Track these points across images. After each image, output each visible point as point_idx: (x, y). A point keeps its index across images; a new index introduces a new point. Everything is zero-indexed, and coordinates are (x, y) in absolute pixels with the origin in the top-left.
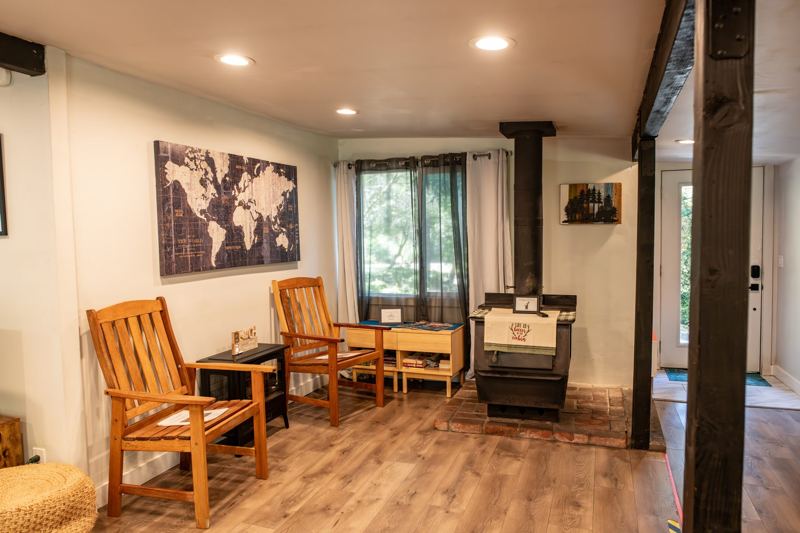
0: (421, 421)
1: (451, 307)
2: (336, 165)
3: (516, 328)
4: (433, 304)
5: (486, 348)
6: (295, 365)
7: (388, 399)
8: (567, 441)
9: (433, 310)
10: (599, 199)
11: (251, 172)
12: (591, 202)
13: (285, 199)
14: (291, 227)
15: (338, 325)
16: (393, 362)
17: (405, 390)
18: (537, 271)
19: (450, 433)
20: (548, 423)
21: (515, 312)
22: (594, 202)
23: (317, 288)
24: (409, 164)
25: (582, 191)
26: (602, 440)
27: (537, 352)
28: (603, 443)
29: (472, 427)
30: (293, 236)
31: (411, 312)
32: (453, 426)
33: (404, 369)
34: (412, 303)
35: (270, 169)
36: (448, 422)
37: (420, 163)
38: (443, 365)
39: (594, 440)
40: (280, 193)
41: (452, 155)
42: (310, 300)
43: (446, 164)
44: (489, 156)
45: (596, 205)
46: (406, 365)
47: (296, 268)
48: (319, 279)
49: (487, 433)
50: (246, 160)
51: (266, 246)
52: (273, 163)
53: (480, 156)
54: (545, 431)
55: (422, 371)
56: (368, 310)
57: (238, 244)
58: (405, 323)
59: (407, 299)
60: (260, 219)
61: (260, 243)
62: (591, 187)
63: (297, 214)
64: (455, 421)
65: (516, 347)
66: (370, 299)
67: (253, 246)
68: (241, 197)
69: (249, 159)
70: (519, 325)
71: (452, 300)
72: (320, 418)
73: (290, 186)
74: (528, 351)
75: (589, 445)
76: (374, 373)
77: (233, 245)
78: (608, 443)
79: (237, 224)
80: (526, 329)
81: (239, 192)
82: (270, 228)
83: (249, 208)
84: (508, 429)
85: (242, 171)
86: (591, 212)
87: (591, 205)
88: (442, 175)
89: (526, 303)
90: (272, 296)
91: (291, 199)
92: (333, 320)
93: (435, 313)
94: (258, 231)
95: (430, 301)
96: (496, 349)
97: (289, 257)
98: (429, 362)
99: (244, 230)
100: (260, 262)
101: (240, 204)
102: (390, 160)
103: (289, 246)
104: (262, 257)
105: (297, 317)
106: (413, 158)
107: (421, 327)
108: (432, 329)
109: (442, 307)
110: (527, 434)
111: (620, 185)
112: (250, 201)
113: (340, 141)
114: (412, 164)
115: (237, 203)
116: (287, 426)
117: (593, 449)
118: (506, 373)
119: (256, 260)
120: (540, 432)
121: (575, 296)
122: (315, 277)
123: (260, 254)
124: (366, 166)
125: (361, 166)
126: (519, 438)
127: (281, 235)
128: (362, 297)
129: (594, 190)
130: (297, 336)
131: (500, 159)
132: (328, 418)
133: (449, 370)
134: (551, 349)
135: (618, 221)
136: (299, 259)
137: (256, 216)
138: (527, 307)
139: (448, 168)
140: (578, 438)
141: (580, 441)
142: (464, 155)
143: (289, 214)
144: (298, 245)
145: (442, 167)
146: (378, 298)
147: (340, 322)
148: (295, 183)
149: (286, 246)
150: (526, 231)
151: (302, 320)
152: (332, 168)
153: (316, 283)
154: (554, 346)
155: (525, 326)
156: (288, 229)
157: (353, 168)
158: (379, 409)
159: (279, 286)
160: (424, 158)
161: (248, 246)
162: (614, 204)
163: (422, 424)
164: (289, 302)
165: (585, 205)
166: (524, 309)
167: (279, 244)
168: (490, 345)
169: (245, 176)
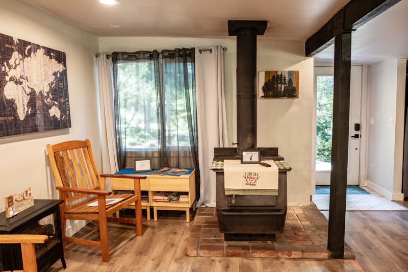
0: (174, 248)
1: (185, 157)
2: (97, 56)
3: (249, 177)
4: (172, 155)
5: (227, 193)
6: (70, 213)
7: (145, 227)
8: (287, 257)
9: (172, 159)
10: (285, 81)
11: (21, 52)
12: (280, 83)
13: (56, 77)
14: (62, 100)
15: (104, 176)
16: (147, 199)
17: (156, 219)
18: (253, 132)
19: (199, 258)
20: (269, 242)
21: (242, 162)
22: (281, 83)
23: (86, 149)
24: (153, 55)
25: (274, 76)
26: (312, 255)
27: (264, 194)
28: (312, 257)
29: (216, 252)
30: (65, 108)
31: (156, 161)
32: (201, 253)
33: (154, 204)
34: (156, 155)
35: (40, 52)
36: (196, 249)
37: (161, 56)
38: (183, 199)
39: (306, 255)
40: (51, 72)
41: (184, 50)
42: (80, 159)
43: (180, 56)
44: (211, 51)
45: (283, 86)
46: (156, 201)
47: (68, 133)
48: (87, 141)
49: (228, 256)
50: (16, 41)
51: (39, 116)
52: (44, 48)
53: (204, 50)
54: (271, 251)
55: (168, 204)
56: (125, 161)
57: (11, 115)
58: (153, 170)
59: (153, 153)
60: (33, 93)
61: (34, 114)
62: (279, 73)
63: (67, 90)
64: (202, 248)
65: (249, 190)
66: (126, 153)
67: (27, 117)
68: (12, 73)
69: (20, 40)
70: (250, 174)
71: (185, 152)
72: (92, 254)
73: (60, 68)
74: (258, 194)
75: (302, 259)
76: (134, 208)
77: (6, 115)
78: (316, 257)
79: (8, 98)
80: (256, 177)
81: (10, 69)
82: (43, 101)
83: (21, 83)
84: (243, 251)
85: (12, 51)
86: (279, 90)
87: (279, 85)
88: (177, 64)
89: (250, 156)
90: (47, 158)
91: (62, 79)
92: (99, 173)
93: (173, 162)
94: (32, 103)
95: (170, 153)
96: (234, 193)
97: (62, 124)
98: (172, 197)
99: (17, 102)
100: (35, 130)
101: (12, 79)
102: (138, 53)
103: (61, 116)
104: (36, 126)
105: (69, 173)
106: (156, 51)
107: (164, 173)
108: (175, 174)
109: (179, 157)
110: (257, 255)
111: (298, 72)
112: (21, 77)
113: (100, 38)
114: (155, 56)
115: (7, 78)
116: (65, 267)
117: (307, 262)
118: (242, 211)
119: (30, 129)
120: (268, 252)
121: (277, 148)
122: (84, 140)
123: (34, 123)
124: (120, 57)
125: (116, 57)
126: (252, 258)
127: (53, 108)
128: (120, 152)
129: (281, 75)
130: (71, 191)
131: (219, 53)
132: (100, 252)
133: (188, 202)
134: (274, 191)
135: (296, 96)
136: (70, 127)
137: (29, 91)
138: (251, 159)
139: (182, 59)
140: (295, 255)
141: (296, 256)
142: (193, 49)
143: (60, 90)
144: (69, 115)
145: (177, 58)
146: (131, 152)
147: (105, 173)
148: (65, 65)
149: (58, 116)
150: (246, 103)
151: (74, 175)
152: (95, 58)
153: (85, 145)
154: (277, 188)
155: (255, 174)
156: (60, 102)
157: (111, 58)
158: (139, 238)
159: (54, 149)
160: (164, 51)
161: (22, 117)
162: (294, 85)
163: (175, 252)
164: (63, 162)
165: (275, 86)
166: (249, 160)
167: (52, 115)
168: (229, 190)
169: (16, 55)
